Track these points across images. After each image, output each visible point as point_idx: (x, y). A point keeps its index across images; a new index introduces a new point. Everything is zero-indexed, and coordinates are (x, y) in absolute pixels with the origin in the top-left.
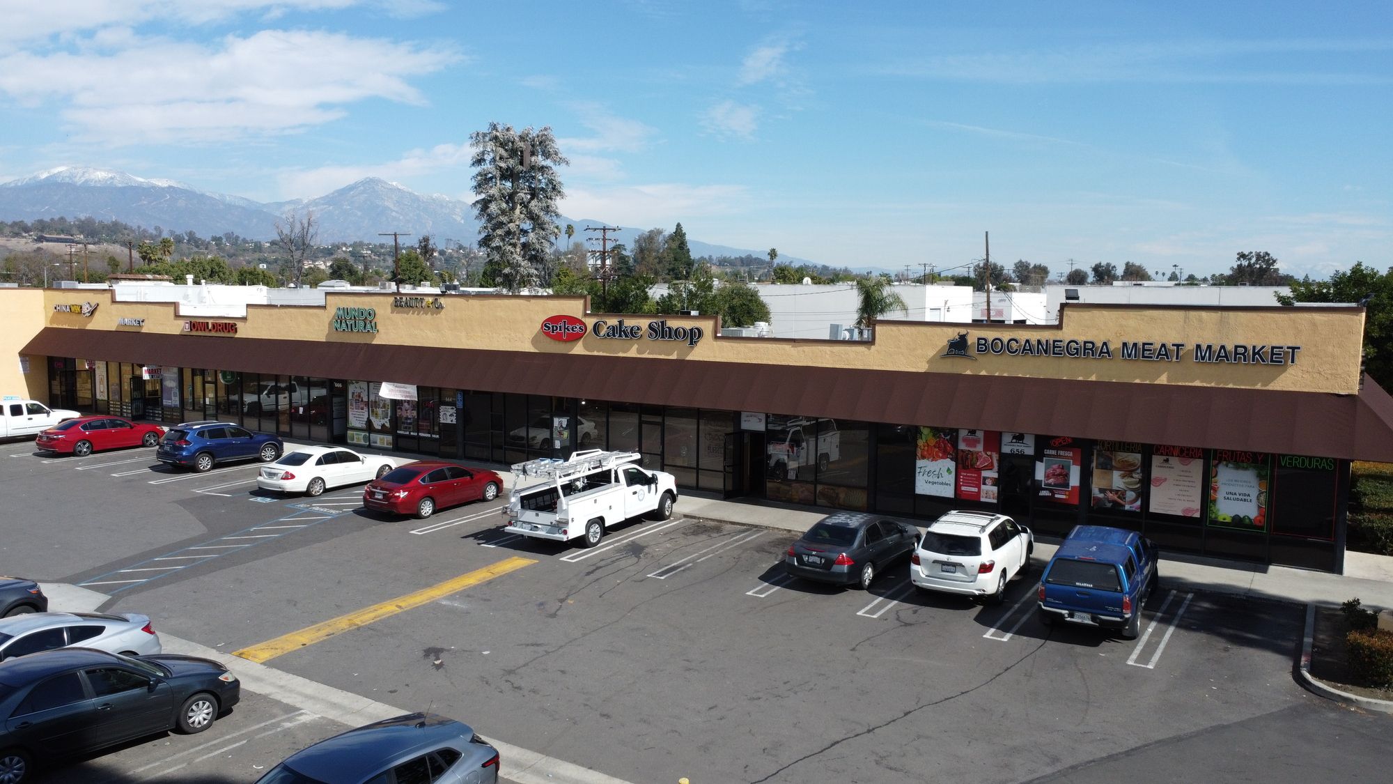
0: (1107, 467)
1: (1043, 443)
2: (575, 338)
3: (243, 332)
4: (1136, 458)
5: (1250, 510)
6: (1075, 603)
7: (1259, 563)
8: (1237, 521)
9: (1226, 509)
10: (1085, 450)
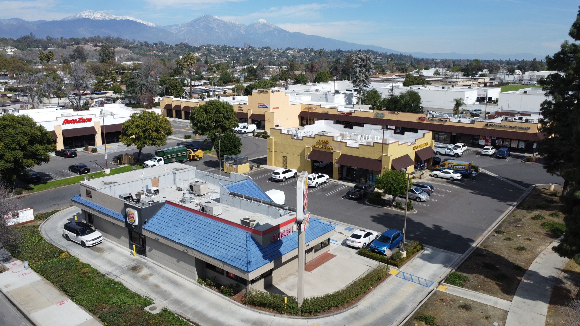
0: (506, 141)
1: (497, 138)
2: (425, 120)
3: (353, 115)
4: (510, 140)
5: (523, 147)
6: (500, 155)
7: (524, 153)
8: (522, 148)
9: (520, 147)
10: (503, 139)
